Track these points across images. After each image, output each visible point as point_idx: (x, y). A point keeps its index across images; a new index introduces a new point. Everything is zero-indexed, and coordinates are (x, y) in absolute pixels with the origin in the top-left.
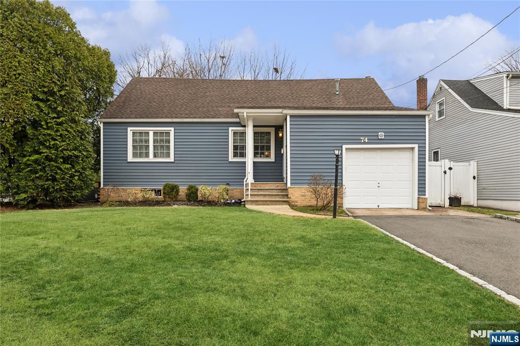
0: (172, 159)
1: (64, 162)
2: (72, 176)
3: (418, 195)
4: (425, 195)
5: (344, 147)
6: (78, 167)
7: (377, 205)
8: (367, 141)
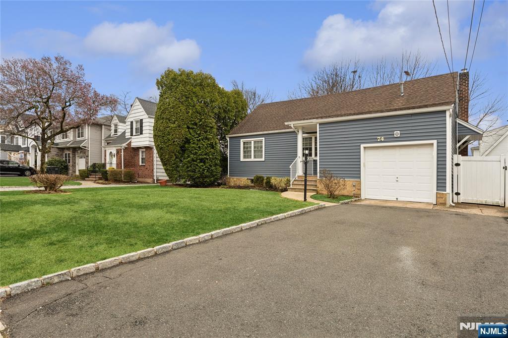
0: (263, 159)
1: (201, 162)
2: (204, 170)
3: (437, 190)
4: (445, 190)
5: (362, 146)
6: (207, 165)
7: (395, 198)
8: (383, 140)
